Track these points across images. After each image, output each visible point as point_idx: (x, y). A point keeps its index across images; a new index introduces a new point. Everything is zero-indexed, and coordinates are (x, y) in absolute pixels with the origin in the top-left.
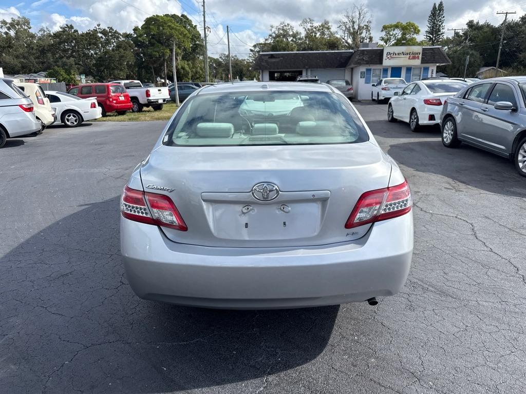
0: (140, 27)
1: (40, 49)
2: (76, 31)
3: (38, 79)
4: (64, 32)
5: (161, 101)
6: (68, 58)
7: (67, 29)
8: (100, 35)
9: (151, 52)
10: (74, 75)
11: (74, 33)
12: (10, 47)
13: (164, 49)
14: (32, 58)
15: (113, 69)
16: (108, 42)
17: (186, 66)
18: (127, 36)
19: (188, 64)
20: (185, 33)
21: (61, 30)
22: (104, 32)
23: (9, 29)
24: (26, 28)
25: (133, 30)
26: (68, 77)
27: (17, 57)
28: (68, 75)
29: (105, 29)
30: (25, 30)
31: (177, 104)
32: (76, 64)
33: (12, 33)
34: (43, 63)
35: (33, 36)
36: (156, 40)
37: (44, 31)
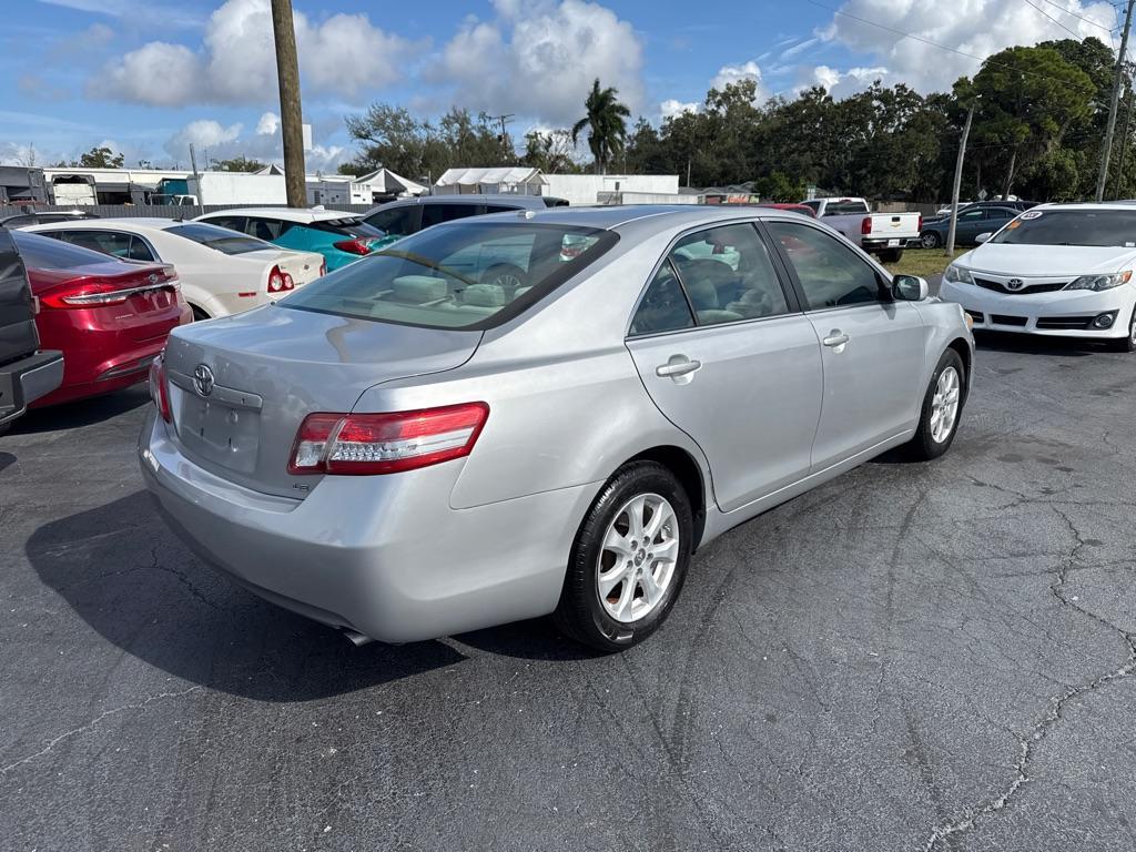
0: (970, 79)
1: (756, 138)
2: (829, 99)
3: (728, 195)
4: (804, 102)
5: (893, 244)
6: (802, 153)
7: (813, 96)
8: (875, 103)
9: (983, 133)
10: (804, 186)
11: (824, 102)
12: (712, 137)
13: (1016, 125)
14: (741, 157)
15: (885, 172)
16: (888, 118)
17: (1068, 161)
18: (937, 100)
19: (1075, 158)
20: (1080, 83)
21: (801, 99)
22: (886, 97)
23: (719, 104)
24: (747, 100)
25: (954, 86)
26: (792, 191)
27: (719, 155)
28: (794, 186)
29: (888, 90)
30: (744, 104)
31: (948, 250)
32: (814, 165)
33: (723, 111)
34: (759, 163)
35: (754, 114)
36: (1001, 105)
37: (775, 104)
